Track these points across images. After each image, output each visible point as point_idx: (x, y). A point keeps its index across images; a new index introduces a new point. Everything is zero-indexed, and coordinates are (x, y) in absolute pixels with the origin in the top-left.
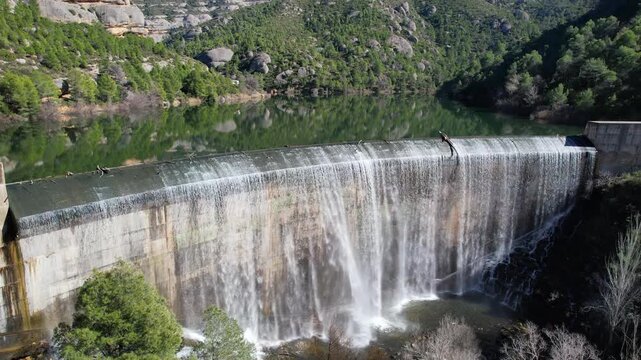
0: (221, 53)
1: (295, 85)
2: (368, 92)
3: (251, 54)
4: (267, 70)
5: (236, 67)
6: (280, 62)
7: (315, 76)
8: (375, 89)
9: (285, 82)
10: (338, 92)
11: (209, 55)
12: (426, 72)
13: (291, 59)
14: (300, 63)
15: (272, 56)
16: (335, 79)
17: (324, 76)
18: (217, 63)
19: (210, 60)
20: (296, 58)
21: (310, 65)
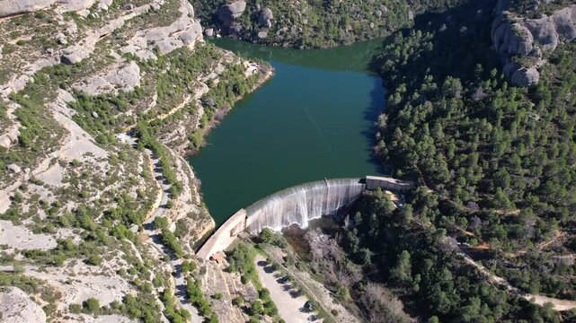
0: (238, 6)
1: (288, 41)
2: (336, 45)
3: (259, 7)
4: (270, 25)
5: (249, 18)
6: (279, 19)
7: (302, 34)
8: (342, 42)
9: (282, 38)
10: (316, 48)
11: (231, 9)
12: (383, 17)
13: (286, 16)
14: (292, 20)
15: (273, 10)
16: (315, 36)
17: (309, 32)
18: (236, 16)
19: (231, 13)
20: (289, 15)
21: (300, 22)
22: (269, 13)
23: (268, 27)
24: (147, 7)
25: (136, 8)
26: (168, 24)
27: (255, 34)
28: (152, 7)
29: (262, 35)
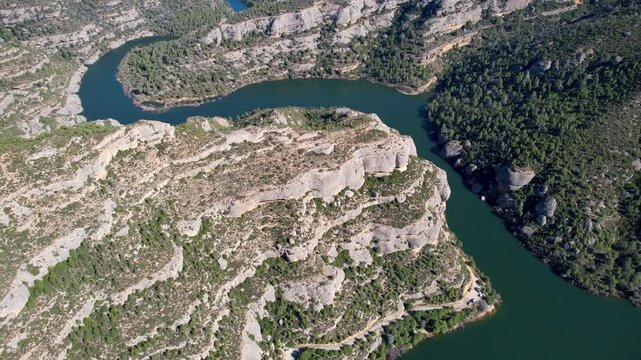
1: (552, 257)
2: (616, 294)
3: (546, 189)
4: (544, 224)
5: (525, 198)
7: (574, 258)
10: (582, 287)
11: (511, 178)
13: (570, 223)
14: (573, 234)
15: (559, 204)
16: (590, 271)
17: (586, 259)
18: (514, 188)
19: (510, 183)
20: (575, 224)
21: (582, 241)
22: (553, 205)
23: (540, 225)
24: (392, 198)
25: (381, 197)
26: (400, 226)
27: (521, 223)
28: (396, 199)
29: (528, 230)
